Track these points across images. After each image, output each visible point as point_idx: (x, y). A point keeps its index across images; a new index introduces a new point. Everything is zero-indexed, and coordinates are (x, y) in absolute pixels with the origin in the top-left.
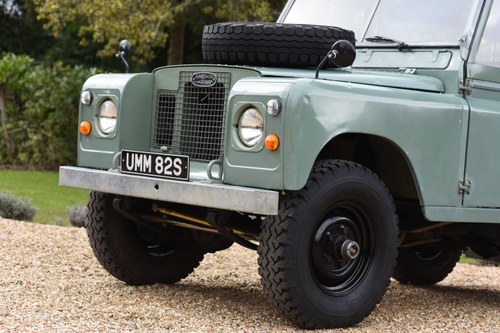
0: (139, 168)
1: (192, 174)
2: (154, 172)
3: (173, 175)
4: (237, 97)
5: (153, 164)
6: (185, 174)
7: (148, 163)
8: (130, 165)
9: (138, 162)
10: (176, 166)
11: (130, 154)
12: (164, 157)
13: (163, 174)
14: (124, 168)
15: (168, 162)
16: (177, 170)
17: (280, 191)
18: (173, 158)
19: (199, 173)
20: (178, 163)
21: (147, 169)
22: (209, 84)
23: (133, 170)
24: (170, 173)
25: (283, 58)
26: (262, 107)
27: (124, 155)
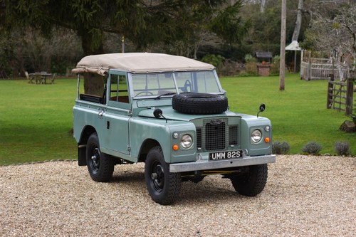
2: (226, 158)
3: (236, 157)
4: (251, 127)
6: (241, 156)
7: (224, 155)
8: (214, 158)
9: (218, 156)
11: (214, 154)
12: (232, 152)
13: (231, 158)
15: (234, 153)
16: (238, 155)
18: (236, 152)
20: (238, 153)
21: (223, 158)
22: (218, 123)
23: (216, 159)
26: (262, 129)
27: (211, 155)
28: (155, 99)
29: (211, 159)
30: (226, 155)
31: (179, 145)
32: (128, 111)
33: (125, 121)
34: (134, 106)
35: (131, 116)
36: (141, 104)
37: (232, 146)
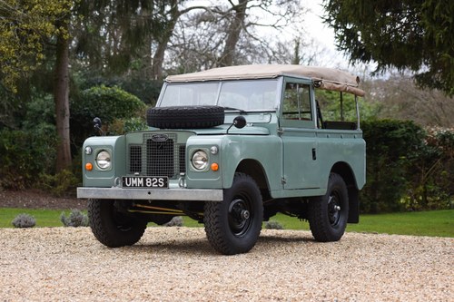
0: (135, 185)
1: (170, 185)
2: (145, 185)
3: (159, 186)
4: (191, 146)
5: (145, 182)
6: (166, 185)
7: (141, 182)
8: (128, 184)
9: (134, 182)
10: (160, 182)
11: (128, 178)
12: (152, 178)
13: (151, 186)
14: (124, 185)
15: (155, 180)
16: (161, 184)
17: (224, 189)
18: (158, 178)
19: (173, 184)
20: (161, 180)
21: (140, 185)
22: (164, 140)
23: (131, 186)
24: (156, 186)
25: (199, 124)
26: (207, 151)
27: (124, 179)
31: (93, 163)
37: (182, 174)
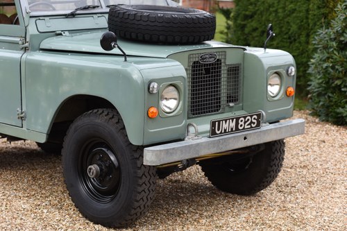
0: (225, 130)
2: (237, 129)
3: (251, 127)
6: (259, 124)
7: (233, 124)
8: (218, 130)
9: (225, 126)
10: (253, 121)
11: (219, 122)
12: (245, 117)
13: (244, 129)
15: (248, 120)
16: (254, 123)
18: (251, 116)
20: (254, 119)
21: (232, 129)
22: (212, 61)
23: (221, 133)
24: (249, 126)
26: (283, 72)
27: (213, 124)
28: (66, 16)
29: (213, 133)
30: (237, 124)
31: (158, 106)
32: (18, 39)
33: (11, 60)
34: (32, 30)
35: (25, 49)
36: (44, 26)
37: (231, 104)
